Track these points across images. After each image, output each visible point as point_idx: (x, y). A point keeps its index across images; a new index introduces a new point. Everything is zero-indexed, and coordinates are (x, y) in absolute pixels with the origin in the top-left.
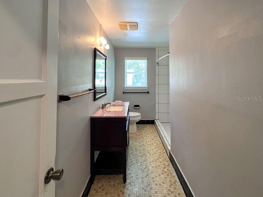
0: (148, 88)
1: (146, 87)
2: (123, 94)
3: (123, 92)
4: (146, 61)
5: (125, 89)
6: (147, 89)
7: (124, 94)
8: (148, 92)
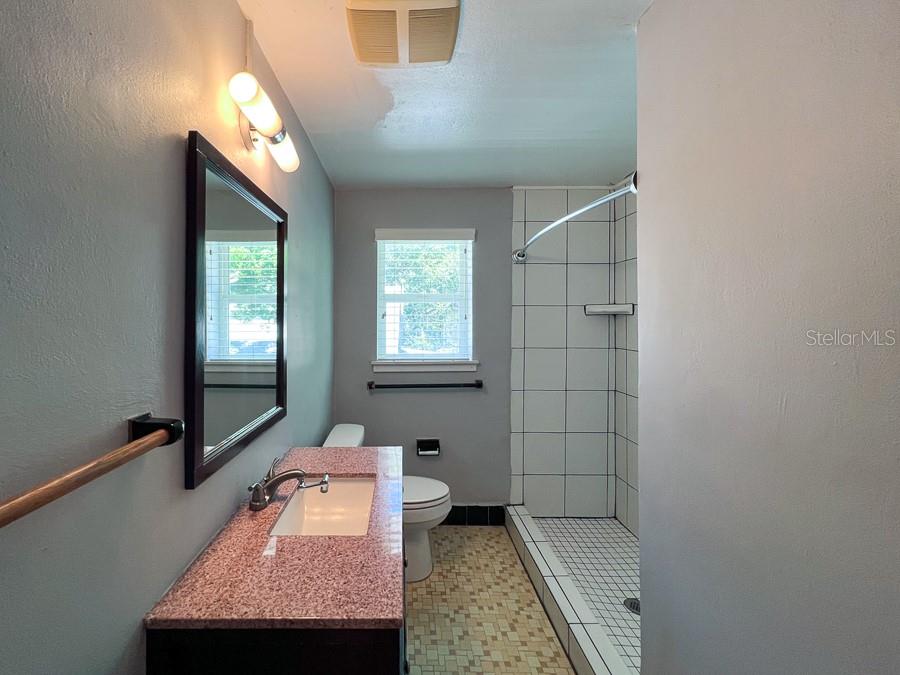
0: (478, 365)
1: (471, 360)
2: (367, 392)
3: (370, 386)
4: (469, 245)
5: (376, 369)
6: (474, 369)
7: (371, 394)
8: (479, 385)
